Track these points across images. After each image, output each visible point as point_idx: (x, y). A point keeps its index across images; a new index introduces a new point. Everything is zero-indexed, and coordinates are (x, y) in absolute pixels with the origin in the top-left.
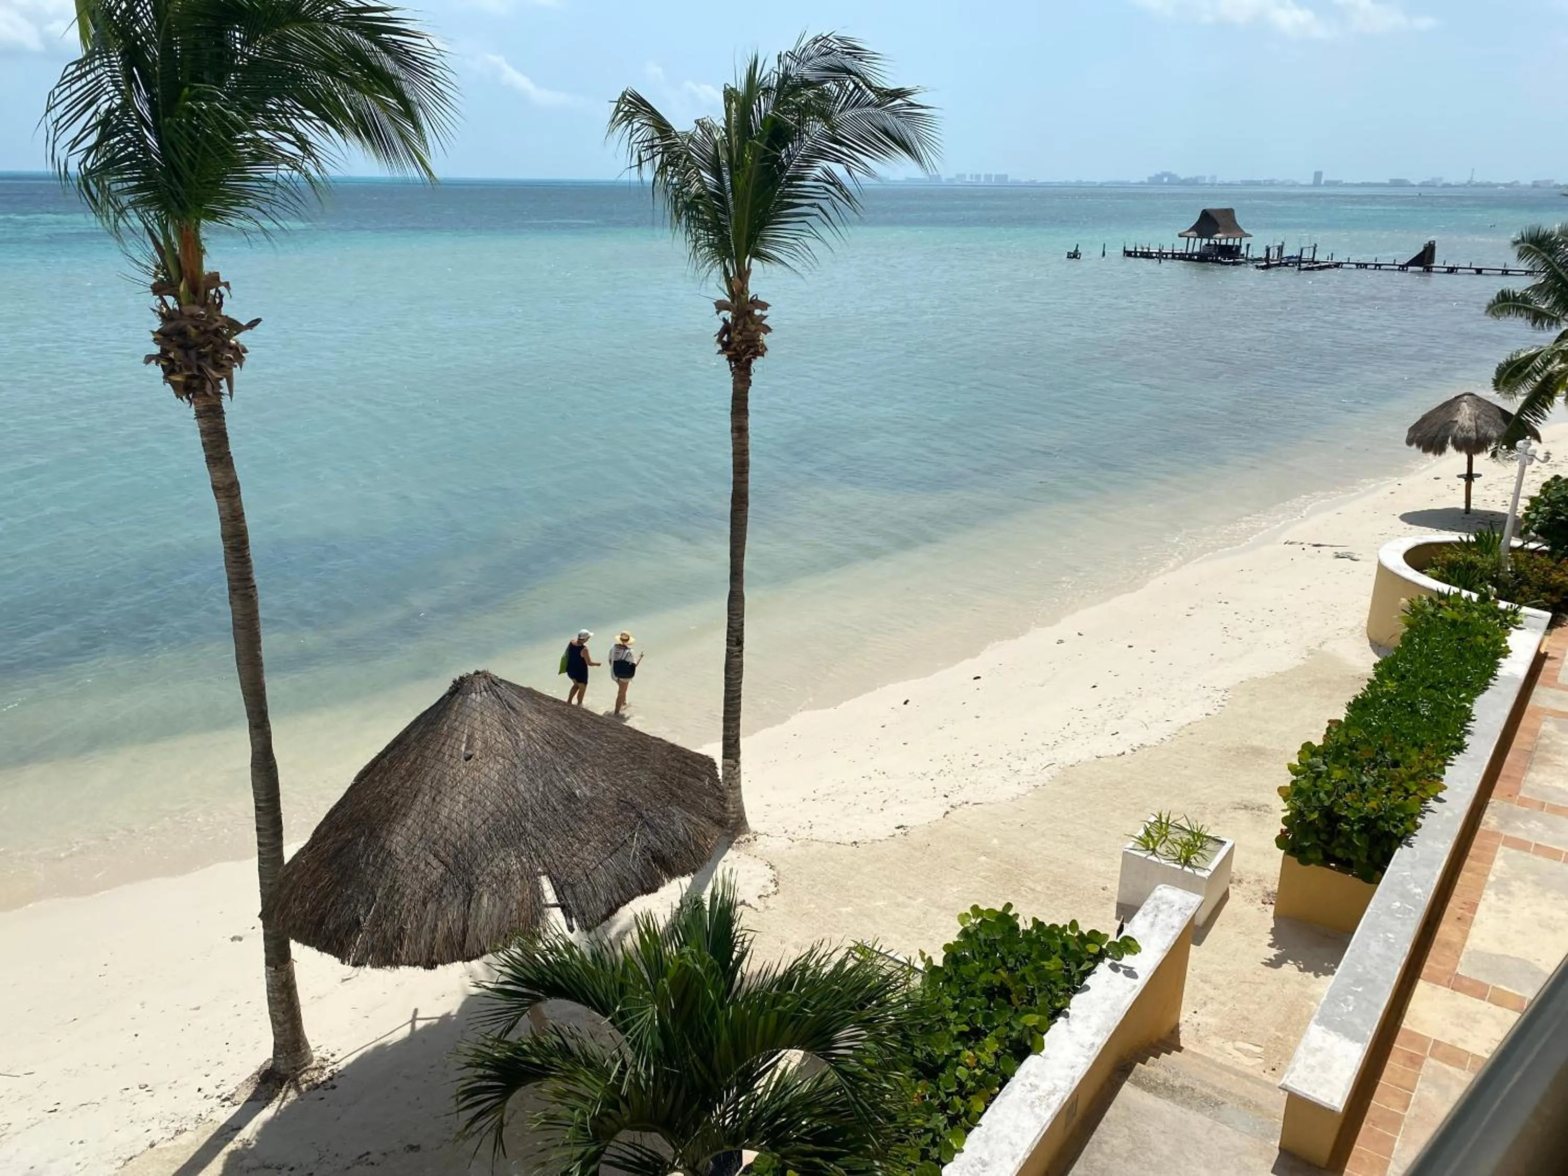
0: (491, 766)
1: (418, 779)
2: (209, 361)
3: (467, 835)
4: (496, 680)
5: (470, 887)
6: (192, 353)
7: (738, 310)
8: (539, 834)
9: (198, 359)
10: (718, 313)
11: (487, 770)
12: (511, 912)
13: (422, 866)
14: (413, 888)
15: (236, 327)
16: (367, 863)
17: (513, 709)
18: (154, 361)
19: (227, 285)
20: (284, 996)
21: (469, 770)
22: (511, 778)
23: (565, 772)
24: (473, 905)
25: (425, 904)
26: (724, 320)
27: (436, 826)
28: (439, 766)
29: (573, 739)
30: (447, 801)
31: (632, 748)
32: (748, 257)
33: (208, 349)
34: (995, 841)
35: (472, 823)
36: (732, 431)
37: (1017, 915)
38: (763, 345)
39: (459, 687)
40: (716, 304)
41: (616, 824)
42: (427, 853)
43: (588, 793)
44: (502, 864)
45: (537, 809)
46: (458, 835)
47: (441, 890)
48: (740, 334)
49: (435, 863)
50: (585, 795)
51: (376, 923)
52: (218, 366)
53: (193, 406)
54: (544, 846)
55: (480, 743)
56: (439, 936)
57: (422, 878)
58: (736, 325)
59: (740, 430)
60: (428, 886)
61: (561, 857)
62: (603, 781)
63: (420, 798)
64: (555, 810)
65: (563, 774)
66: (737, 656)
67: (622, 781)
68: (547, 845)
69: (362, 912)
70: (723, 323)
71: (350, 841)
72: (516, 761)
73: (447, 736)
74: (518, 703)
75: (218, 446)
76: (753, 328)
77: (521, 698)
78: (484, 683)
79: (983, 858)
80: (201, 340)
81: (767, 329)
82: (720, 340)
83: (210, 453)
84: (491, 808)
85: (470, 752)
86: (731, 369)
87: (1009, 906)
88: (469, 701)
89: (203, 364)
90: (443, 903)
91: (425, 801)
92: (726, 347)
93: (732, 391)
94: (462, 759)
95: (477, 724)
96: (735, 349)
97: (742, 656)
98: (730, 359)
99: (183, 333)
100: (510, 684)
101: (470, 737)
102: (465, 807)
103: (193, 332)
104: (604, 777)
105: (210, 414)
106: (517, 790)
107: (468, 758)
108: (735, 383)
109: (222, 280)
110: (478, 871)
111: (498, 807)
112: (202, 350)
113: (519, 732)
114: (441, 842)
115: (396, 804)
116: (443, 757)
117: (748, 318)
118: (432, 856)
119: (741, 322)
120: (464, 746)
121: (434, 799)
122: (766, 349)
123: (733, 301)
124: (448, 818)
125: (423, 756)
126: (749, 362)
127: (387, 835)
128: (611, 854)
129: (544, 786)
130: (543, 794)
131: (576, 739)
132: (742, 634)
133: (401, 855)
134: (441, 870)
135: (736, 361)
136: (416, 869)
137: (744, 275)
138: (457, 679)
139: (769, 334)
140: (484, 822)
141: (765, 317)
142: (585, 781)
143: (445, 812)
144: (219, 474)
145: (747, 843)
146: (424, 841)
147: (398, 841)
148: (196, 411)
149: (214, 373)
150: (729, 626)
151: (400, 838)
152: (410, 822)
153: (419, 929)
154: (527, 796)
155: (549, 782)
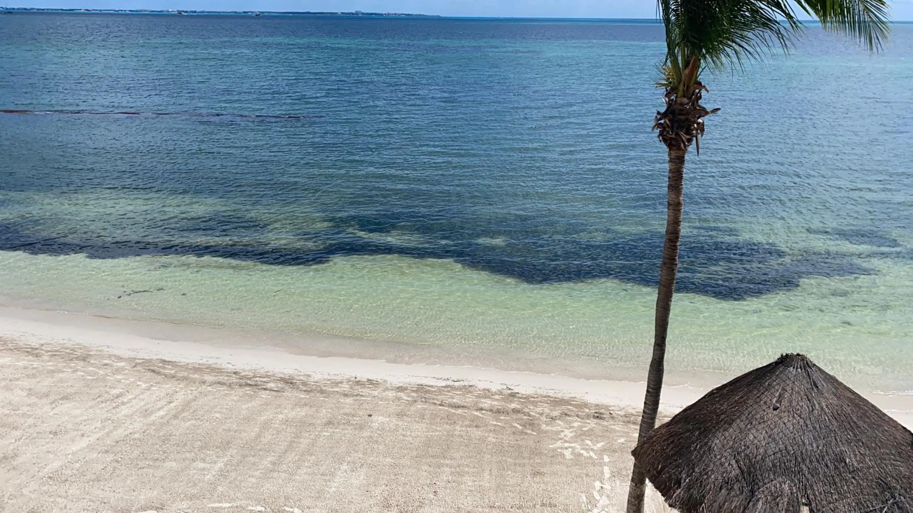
1: (740, 409)
2: (684, 130)
3: (760, 457)
4: (809, 363)
5: (752, 492)
6: (676, 125)
8: (809, 476)
9: (678, 128)
11: (786, 420)
13: (727, 464)
14: (717, 475)
15: (704, 112)
16: (695, 449)
17: (817, 387)
19: (705, 88)
21: (774, 416)
22: (801, 432)
23: (842, 442)
24: (751, 504)
25: (721, 488)
27: (743, 443)
28: (756, 406)
29: (855, 423)
30: (754, 431)
35: (766, 451)
39: (784, 361)
42: (732, 458)
43: (856, 464)
44: (778, 486)
45: (814, 460)
46: (755, 455)
47: (734, 484)
49: (735, 466)
50: (853, 464)
51: (689, 488)
55: (786, 402)
57: (724, 472)
60: (726, 478)
62: (870, 460)
63: (737, 422)
64: (827, 466)
65: (840, 443)
67: (886, 466)
69: (684, 476)
72: (808, 422)
73: (767, 390)
74: (821, 383)
75: (676, 180)
77: (825, 382)
78: (801, 363)
83: (671, 183)
84: (781, 446)
85: (778, 405)
88: (788, 371)
89: (680, 131)
90: (732, 493)
91: (741, 425)
94: (771, 407)
95: (788, 388)
100: (820, 369)
101: (781, 395)
102: (764, 439)
104: (872, 458)
105: (677, 161)
107: (775, 409)
109: (703, 86)
110: (761, 483)
111: (786, 447)
112: (682, 123)
113: (816, 403)
114: (743, 454)
115: (723, 420)
116: (760, 402)
118: (734, 461)
120: (775, 399)
121: (746, 426)
124: (752, 441)
125: (748, 396)
127: (712, 436)
129: (823, 447)
130: (822, 451)
131: (858, 423)
133: (716, 452)
134: (738, 471)
136: (722, 464)
138: (784, 354)
140: (774, 454)
142: (856, 455)
143: (751, 437)
144: (673, 196)
146: (732, 450)
147: (716, 442)
149: (685, 136)
151: (718, 442)
152: (727, 434)
155: (828, 444)
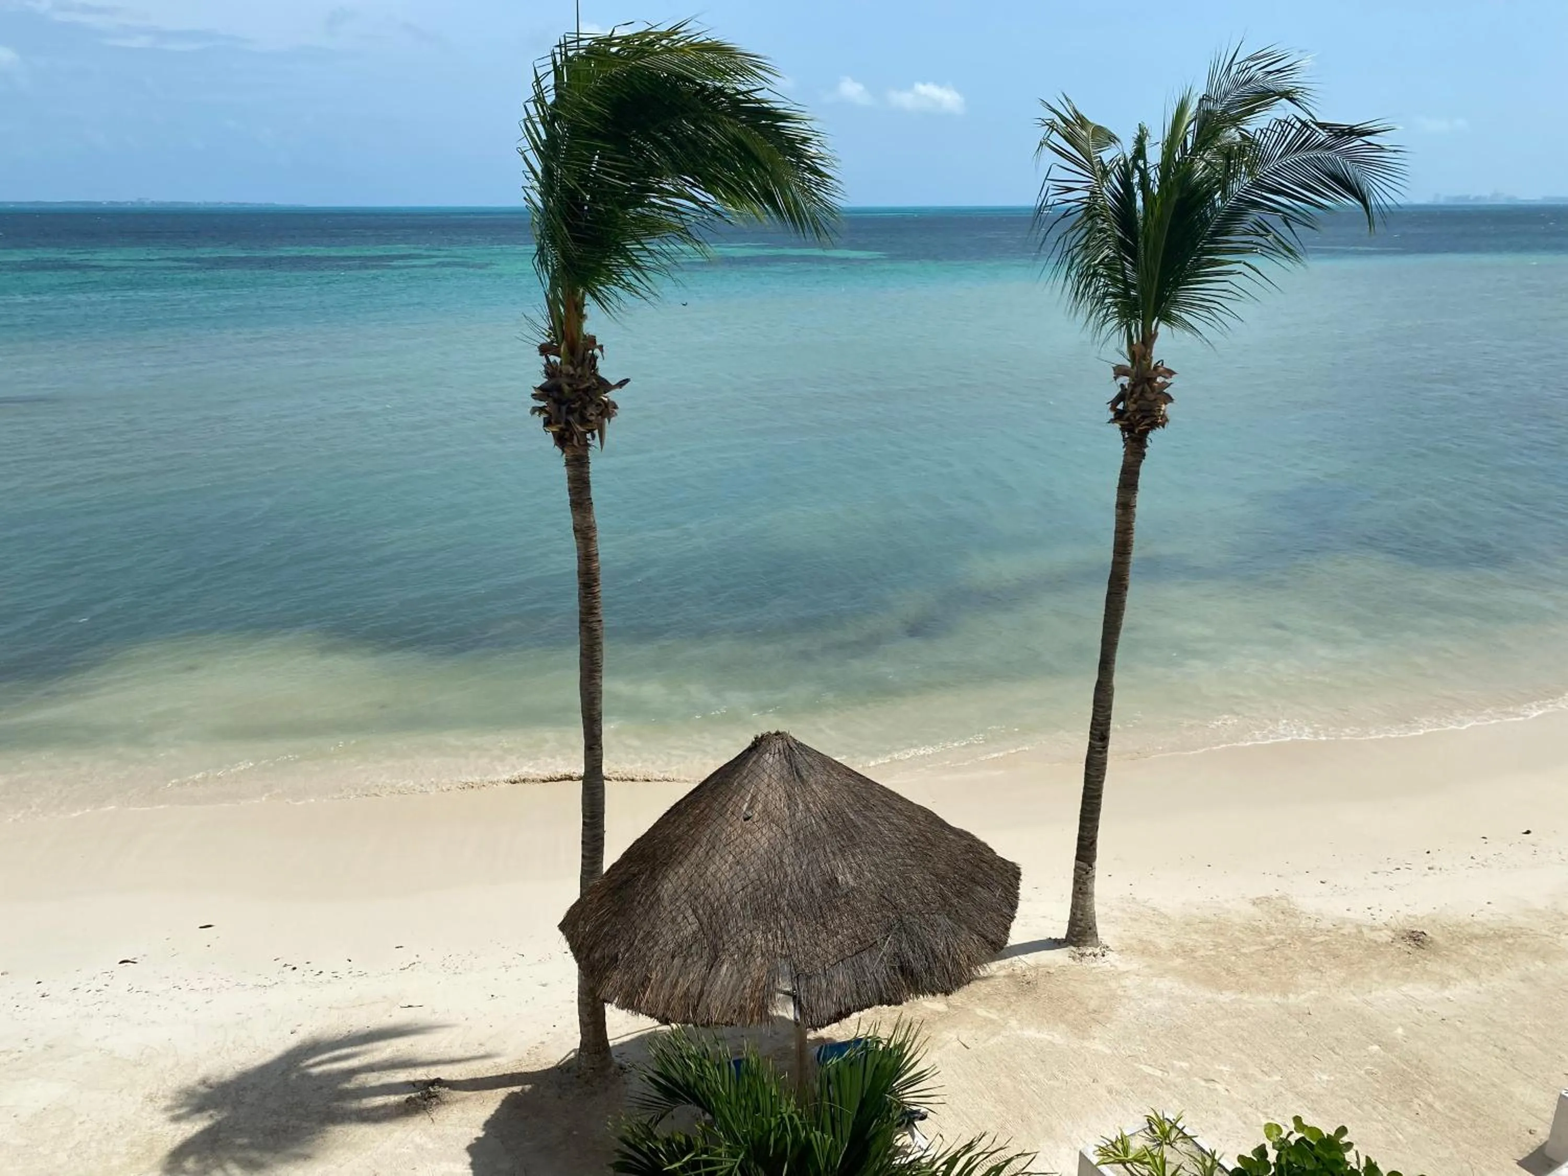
0: (764, 832)
1: (700, 830)
2: (577, 415)
3: (725, 897)
4: (791, 744)
5: (715, 951)
6: (564, 408)
7: (1137, 376)
8: (790, 914)
9: (567, 413)
10: (1115, 378)
11: (760, 835)
12: (745, 987)
13: (680, 919)
14: (668, 938)
15: (605, 386)
16: (640, 902)
17: (800, 777)
18: (537, 413)
19: (601, 348)
20: (590, 1000)
21: (746, 831)
22: (779, 848)
23: (834, 854)
24: (713, 971)
25: (673, 957)
26: (1122, 386)
27: (702, 881)
28: (720, 820)
30: (717, 857)
31: (916, 840)
32: (1157, 318)
33: (577, 405)
34: (1400, 1031)
35: (732, 887)
36: (1117, 507)
37: (1349, 1145)
38: (1163, 416)
39: (758, 745)
40: (1114, 369)
41: (871, 922)
42: (688, 906)
43: (852, 883)
44: (748, 936)
45: (796, 886)
46: (718, 895)
47: (690, 946)
48: (1135, 402)
49: (692, 919)
50: (847, 883)
52: (584, 421)
53: (564, 455)
54: (792, 928)
55: (760, 806)
56: (679, 991)
57: (677, 931)
58: (1132, 393)
59: (1125, 507)
60: (679, 940)
61: (804, 944)
62: (870, 871)
63: (696, 849)
64: (812, 892)
65: (830, 855)
66: (1100, 753)
67: (892, 875)
68: (795, 928)
69: (622, 950)
70: (1120, 390)
71: (634, 875)
72: (788, 832)
73: (735, 792)
74: (806, 768)
75: (580, 493)
76: (1151, 396)
77: (811, 766)
78: (780, 744)
79: (1376, 1048)
80: (573, 397)
81: (1169, 399)
82: (1113, 408)
83: (573, 498)
84: (753, 875)
85: (750, 814)
86: (1124, 440)
87: (1342, 1131)
88: (762, 760)
89: (571, 419)
90: (689, 961)
91: (700, 854)
92: (1119, 416)
93: (1121, 464)
94: (741, 819)
95: (763, 787)
96: (1128, 419)
97: (1106, 752)
98: (1123, 429)
99: (559, 389)
100: (805, 749)
101: (754, 797)
102: (731, 868)
103: (566, 388)
104: (872, 868)
105: (576, 463)
106: (781, 861)
107: (747, 819)
108: (1126, 455)
109: (598, 344)
110: (725, 938)
111: (759, 876)
112: (573, 406)
113: (799, 801)
114: (702, 898)
115: (677, 850)
116: (726, 812)
117: (1146, 386)
118: (690, 911)
119: (1139, 389)
120: (746, 805)
121: (707, 853)
122: (1167, 420)
123: (1132, 367)
124: (714, 875)
125: (710, 807)
126: (1146, 432)
127: (662, 879)
128: (856, 953)
129: (808, 865)
130: (806, 872)
132: (1108, 729)
133: (666, 904)
134: (695, 927)
135: (1131, 431)
136: (674, 920)
137: (1149, 339)
138: (760, 736)
139: (1169, 404)
140: (743, 889)
141: (1169, 385)
142: (851, 868)
143: (712, 869)
145: (1092, 957)
146: (687, 893)
147: (667, 888)
148: (566, 459)
149: (578, 427)
150: (1093, 718)
151: (670, 885)
152: (682, 871)
153: (663, 981)
154: (789, 870)
155: (814, 862)
